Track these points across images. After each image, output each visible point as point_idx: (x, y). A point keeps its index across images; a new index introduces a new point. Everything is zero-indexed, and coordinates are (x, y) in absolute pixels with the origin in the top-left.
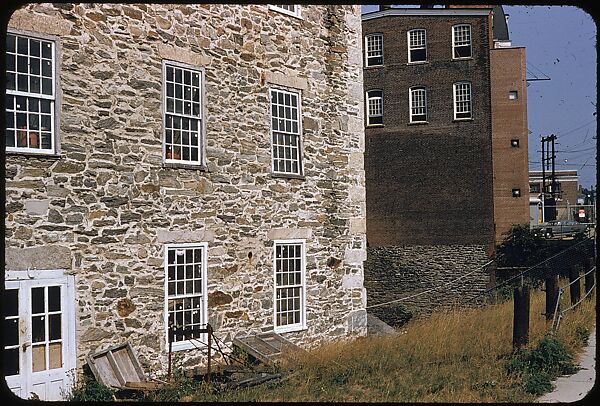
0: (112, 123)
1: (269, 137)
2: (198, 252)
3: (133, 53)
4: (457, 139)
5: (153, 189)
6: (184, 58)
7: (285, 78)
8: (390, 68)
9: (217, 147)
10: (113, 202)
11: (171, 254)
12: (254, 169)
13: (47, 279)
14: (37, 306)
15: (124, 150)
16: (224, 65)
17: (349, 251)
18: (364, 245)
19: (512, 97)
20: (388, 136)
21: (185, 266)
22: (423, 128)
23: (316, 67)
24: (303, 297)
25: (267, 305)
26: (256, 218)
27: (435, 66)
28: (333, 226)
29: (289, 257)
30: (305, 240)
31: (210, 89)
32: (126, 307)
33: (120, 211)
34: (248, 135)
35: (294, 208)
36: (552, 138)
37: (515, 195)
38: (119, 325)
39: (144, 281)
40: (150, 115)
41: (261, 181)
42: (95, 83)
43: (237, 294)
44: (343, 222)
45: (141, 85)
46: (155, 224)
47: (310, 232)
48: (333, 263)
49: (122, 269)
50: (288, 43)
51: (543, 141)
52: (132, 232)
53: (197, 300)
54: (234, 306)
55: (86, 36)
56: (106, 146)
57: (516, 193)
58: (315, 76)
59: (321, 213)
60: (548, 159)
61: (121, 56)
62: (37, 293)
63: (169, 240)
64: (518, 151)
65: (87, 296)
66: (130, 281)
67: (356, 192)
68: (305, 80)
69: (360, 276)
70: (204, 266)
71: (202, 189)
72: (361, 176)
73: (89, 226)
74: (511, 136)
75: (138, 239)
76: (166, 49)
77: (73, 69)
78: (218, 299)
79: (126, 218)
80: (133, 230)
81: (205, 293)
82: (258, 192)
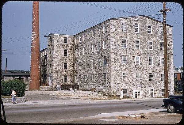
0: (144, 79)
1: (160, 78)
3: (146, 73)
5: (148, 84)
6: (151, 72)
9: (155, 80)
10: (144, 85)
12: (159, 81)
14: (138, 93)
17: (171, 89)
18: (174, 89)
21: (151, 91)
25: (160, 94)
26: (159, 86)
28: (169, 87)
31: (154, 74)
32: (146, 93)
34: (158, 78)
38: (145, 95)
39: (147, 91)
40: (148, 78)
45: (147, 75)
48: (169, 90)
49: (145, 90)
54: (156, 94)
56: (144, 81)
62: (138, 92)
63: (149, 88)
65: (142, 92)
67: (173, 83)
69: (173, 92)
70: (153, 90)
71: (153, 84)
72: (173, 81)
73: (142, 87)
76: (149, 72)
77: (141, 75)
78: (154, 93)
80: (146, 87)
81: (153, 93)
82: (159, 84)
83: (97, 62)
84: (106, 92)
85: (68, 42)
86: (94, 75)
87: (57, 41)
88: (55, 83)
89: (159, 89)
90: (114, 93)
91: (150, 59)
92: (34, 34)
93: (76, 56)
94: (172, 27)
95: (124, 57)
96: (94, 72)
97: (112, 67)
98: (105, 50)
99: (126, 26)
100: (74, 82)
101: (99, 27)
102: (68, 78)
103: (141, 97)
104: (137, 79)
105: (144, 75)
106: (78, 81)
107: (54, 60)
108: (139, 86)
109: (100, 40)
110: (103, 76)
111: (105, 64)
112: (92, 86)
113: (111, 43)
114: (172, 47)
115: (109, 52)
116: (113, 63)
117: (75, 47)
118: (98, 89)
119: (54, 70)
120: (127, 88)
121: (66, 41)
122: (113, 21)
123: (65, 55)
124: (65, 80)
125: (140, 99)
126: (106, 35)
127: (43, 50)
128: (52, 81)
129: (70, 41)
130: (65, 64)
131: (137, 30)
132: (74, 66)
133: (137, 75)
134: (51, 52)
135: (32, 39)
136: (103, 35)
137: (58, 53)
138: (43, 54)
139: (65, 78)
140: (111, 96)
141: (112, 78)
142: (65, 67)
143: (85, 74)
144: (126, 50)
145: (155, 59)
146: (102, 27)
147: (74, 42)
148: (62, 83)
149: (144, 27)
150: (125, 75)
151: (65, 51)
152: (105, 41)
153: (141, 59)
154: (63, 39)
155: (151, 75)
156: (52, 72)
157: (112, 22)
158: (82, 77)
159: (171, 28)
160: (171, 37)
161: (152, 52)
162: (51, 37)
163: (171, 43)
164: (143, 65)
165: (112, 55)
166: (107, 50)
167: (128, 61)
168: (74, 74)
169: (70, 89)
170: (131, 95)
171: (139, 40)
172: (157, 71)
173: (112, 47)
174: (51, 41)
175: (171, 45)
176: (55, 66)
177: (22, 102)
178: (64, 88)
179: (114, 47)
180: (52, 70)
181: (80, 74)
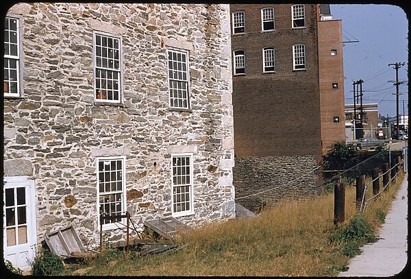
0: (59, 75)
1: (167, 83)
2: (120, 163)
3: (73, 26)
4: (295, 83)
5: (88, 120)
6: (108, 30)
7: (178, 42)
8: (250, 35)
9: (132, 91)
10: (60, 129)
11: (101, 164)
12: (157, 105)
13: (16, 182)
15: (67, 93)
16: (135, 34)
17: (223, 161)
18: (232, 157)
19: (333, 54)
20: (249, 81)
21: (110, 173)
22: (272, 76)
23: (198, 34)
24: (192, 192)
25: (167, 198)
26: (159, 139)
27: (280, 33)
28: (212, 144)
29: (181, 165)
30: (193, 153)
31: (126, 50)
32: (71, 201)
33: (65, 135)
34: (153, 82)
35: (185, 132)
36: (360, 82)
37: (335, 121)
38: (66, 213)
39: (83, 183)
40: (84, 70)
41: (162, 113)
42: (46, 47)
43: (146, 191)
44: (218, 141)
45: (79, 48)
46: (89, 144)
47: (195, 148)
48: (212, 169)
49: (68, 175)
50: (179, 18)
51: (354, 84)
52: (74, 150)
53: (119, 196)
54: (145, 199)
55: (40, 15)
56: (55, 91)
57: (336, 119)
58: (198, 41)
59: (203, 135)
60: (358, 96)
61: (65, 28)
63: (100, 154)
64: (337, 91)
65: (44, 194)
66: (72, 183)
67: (227, 120)
68: (191, 44)
69: (230, 178)
71: (121, 119)
72: (230, 109)
73: (44, 146)
74: (332, 81)
75: (78, 154)
76: (95, 24)
77: (31, 38)
79: (70, 140)
80: (74, 148)
81: (124, 190)
82: (160, 121)
89: (160, 157)
105: (57, 46)
155: (106, 50)
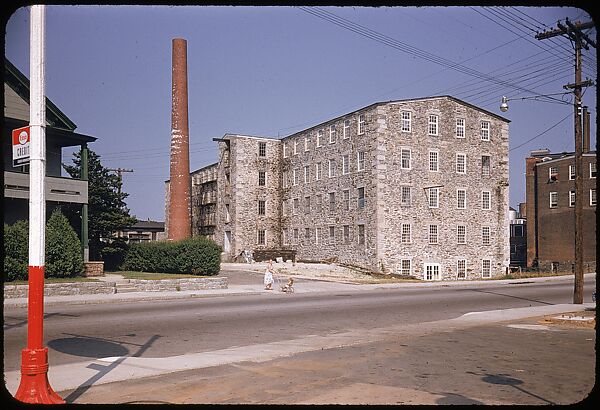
0: (447, 237)
1: (482, 237)
2: (464, 261)
3: (452, 224)
5: (456, 249)
6: (462, 224)
9: (469, 240)
10: (447, 252)
11: (459, 261)
12: (478, 244)
13: (436, 265)
14: (435, 269)
15: (450, 242)
18: (509, 260)
24: (490, 271)
26: (478, 254)
28: (500, 256)
30: (491, 259)
31: (468, 229)
32: (450, 270)
33: (449, 253)
34: (477, 237)
35: (488, 252)
38: (449, 273)
39: (453, 266)
40: (454, 236)
41: (479, 246)
43: (473, 270)
44: (503, 255)
45: (453, 230)
46: (455, 255)
47: (492, 257)
48: (499, 264)
49: (449, 264)
50: (487, 216)
54: (472, 272)
59: (496, 253)
62: (435, 267)
65: (443, 268)
66: (450, 266)
67: (507, 248)
68: (492, 224)
70: (466, 264)
71: (465, 249)
72: (508, 244)
73: (443, 256)
76: (458, 223)
78: (468, 270)
80: (451, 256)
81: (466, 269)
82: (479, 249)
83: (340, 199)
84: (363, 266)
85: (267, 154)
86: (332, 228)
87: (244, 152)
88: (239, 247)
89: (478, 260)
90: (383, 270)
91: (461, 193)
92: (176, 135)
93: (286, 186)
94: (509, 121)
95: (406, 190)
96: (332, 222)
97: (381, 211)
98: (362, 174)
99: (410, 120)
100: (280, 244)
101: (348, 122)
102: (268, 235)
103: (440, 279)
104: (433, 239)
105: (447, 231)
106: (289, 240)
107: (237, 194)
108: (435, 253)
109: (348, 152)
110: (357, 232)
111: (362, 205)
112: (329, 252)
113: (379, 157)
114: (508, 168)
115: (375, 177)
116: (383, 203)
117: (283, 166)
118: (343, 259)
119: (238, 216)
120: (410, 258)
121: (262, 153)
122: (383, 107)
123: (262, 183)
124: (262, 241)
125: (438, 284)
126: (365, 139)
127: (197, 172)
128: (233, 242)
129: (271, 152)
130: (262, 203)
131: (433, 130)
132: (280, 208)
133: (433, 228)
134: (228, 177)
135: (173, 144)
136: (356, 138)
137: (245, 178)
138: (197, 180)
139: (262, 234)
140: (377, 275)
141: (381, 236)
142: (262, 211)
143: (311, 225)
144: (409, 174)
145: (472, 196)
146: (356, 121)
147: (281, 153)
148: (255, 246)
149: (448, 122)
150: (406, 227)
151: (262, 175)
152: (362, 153)
153: (440, 194)
154: (257, 146)
155: (461, 229)
156: (232, 222)
157: (381, 110)
158: (302, 232)
159: (506, 125)
160: (506, 144)
161: (464, 179)
162: (228, 142)
163: (505, 159)
164: (445, 207)
165: (380, 185)
166: (369, 173)
167: (414, 198)
168: (280, 225)
169: (278, 259)
170: (419, 274)
171: (437, 151)
172: (475, 221)
173: (379, 167)
174: (228, 149)
175: (505, 163)
176: (239, 209)
177: (223, 288)
178: (259, 256)
179: (384, 167)
180: (232, 217)
181: (296, 226)
